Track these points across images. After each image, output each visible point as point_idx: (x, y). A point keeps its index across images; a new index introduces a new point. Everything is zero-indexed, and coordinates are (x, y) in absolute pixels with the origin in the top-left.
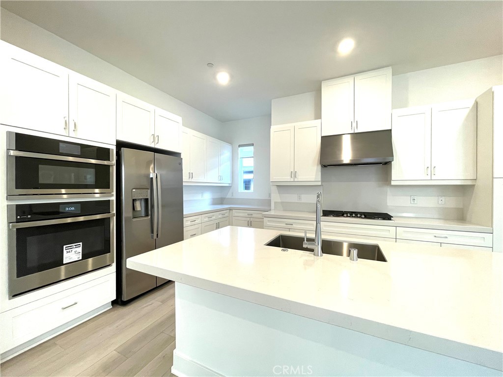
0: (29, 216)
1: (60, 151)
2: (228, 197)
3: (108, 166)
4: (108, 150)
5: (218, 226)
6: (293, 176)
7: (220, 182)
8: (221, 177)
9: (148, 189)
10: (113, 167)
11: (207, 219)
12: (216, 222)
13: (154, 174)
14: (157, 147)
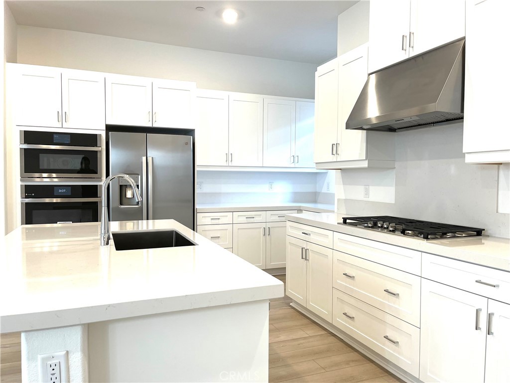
0: (33, 194)
1: (54, 142)
2: (324, 190)
3: (96, 152)
4: (96, 136)
5: (267, 232)
6: (334, 153)
7: (293, 165)
8: (296, 158)
9: (138, 175)
10: (101, 151)
11: (243, 219)
12: (264, 225)
13: (144, 158)
14: (156, 125)
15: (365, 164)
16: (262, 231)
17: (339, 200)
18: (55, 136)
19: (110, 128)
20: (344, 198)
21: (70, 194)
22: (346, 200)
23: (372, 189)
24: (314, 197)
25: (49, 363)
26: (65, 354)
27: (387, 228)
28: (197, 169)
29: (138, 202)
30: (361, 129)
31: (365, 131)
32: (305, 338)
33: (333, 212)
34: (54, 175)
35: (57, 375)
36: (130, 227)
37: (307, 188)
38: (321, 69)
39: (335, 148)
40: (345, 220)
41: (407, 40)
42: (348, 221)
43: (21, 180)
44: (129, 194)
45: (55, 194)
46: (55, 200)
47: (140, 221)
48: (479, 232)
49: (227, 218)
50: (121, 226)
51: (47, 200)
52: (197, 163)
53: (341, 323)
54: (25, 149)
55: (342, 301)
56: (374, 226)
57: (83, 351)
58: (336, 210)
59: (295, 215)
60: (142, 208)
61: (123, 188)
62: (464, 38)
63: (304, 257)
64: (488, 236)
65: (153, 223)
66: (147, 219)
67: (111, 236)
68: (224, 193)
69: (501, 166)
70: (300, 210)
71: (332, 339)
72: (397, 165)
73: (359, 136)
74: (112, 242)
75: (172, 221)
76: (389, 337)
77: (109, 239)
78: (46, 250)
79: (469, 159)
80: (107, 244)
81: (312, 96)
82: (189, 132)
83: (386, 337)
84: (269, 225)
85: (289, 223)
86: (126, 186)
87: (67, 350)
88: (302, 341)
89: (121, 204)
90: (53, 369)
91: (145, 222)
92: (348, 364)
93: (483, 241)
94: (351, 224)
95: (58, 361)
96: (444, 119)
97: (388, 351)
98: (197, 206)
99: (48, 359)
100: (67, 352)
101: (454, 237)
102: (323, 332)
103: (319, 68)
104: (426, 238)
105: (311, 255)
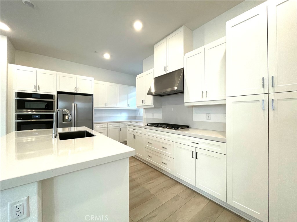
0: (21, 118)
1: (33, 97)
2: (138, 115)
3: (52, 101)
4: (52, 95)
5: (120, 130)
6: (143, 103)
7: (128, 107)
8: (129, 105)
9: (71, 110)
10: (54, 101)
11: (112, 126)
12: (119, 127)
13: (73, 104)
14: (78, 92)
15: (153, 106)
16: (118, 129)
17: (144, 118)
18: (33, 95)
19: (58, 93)
20: (146, 117)
21: (40, 118)
22: (146, 118)
23: (155, 114)
24: (135, 118)
25: (16, 205)
26: (26, 199)
27: (162, 126)
28: (94, 108)
29: (70, 120)
30: (152, 95)
31: (153, 96)
32: (135, 166)
33: (142, 122)
34: (34, 110)
35: (21, 211)
36: (67, 130)
37: (132, 115)
38: (138, 76)
39: (143, 101)
40: (148, 124)
41: (166, 68)
42: (149, 125)
43: (15, 112)
44: (67, 118)
45: (33, 118)
46: (33, 120)
47: (71, 128)
48: (188, 127)
49: (105, 126)
50: (63, 130)
51: (29, 120)
52: (94, 106)
53: (147, 159)
54: (18, 100)
55: (148, 152)
56: (158, 126)
57: (38, 194)
58: (143, 121)
59: (129, 123)
60: (72, 123)
61: (64, 115)
62: (183, 68)
63: (134, 137)
64: (191, 128)
65: (77, 128)
66: (74, 127)
67: (58, 134)
68: (104, 117)
69: (193, 107)
70: (131, 122)
71: (144, 165)
72: (163, 107)
73: (151, 97)
74: (58, 137)
75: (85, 127)
76: (164, 162)
77: (56, 135)
78: (29, 140)
79: (186, 105)
80: (56, 137)
81: (135, 85)
82: (91, 95)
83: (163, 162)
84: (120, 127)
85: (128, 126)
86: (65, 114)
87: (28, 196)
88: (134, 167)
89: (63, 121)
90: (18, 209)
91: (73, 128)
92: (150, 173)
93: (189, 129)
94: (149, 126)
95: (22, 203)
96: (177, 92)
97: (163, 167)
98: (94, 122)
99: (15, 203)
100: (28, 197)
101: (182, 129)
102: (141, 163)
103: (137, 76)
104: (175, 129)
105: (136, 137)
